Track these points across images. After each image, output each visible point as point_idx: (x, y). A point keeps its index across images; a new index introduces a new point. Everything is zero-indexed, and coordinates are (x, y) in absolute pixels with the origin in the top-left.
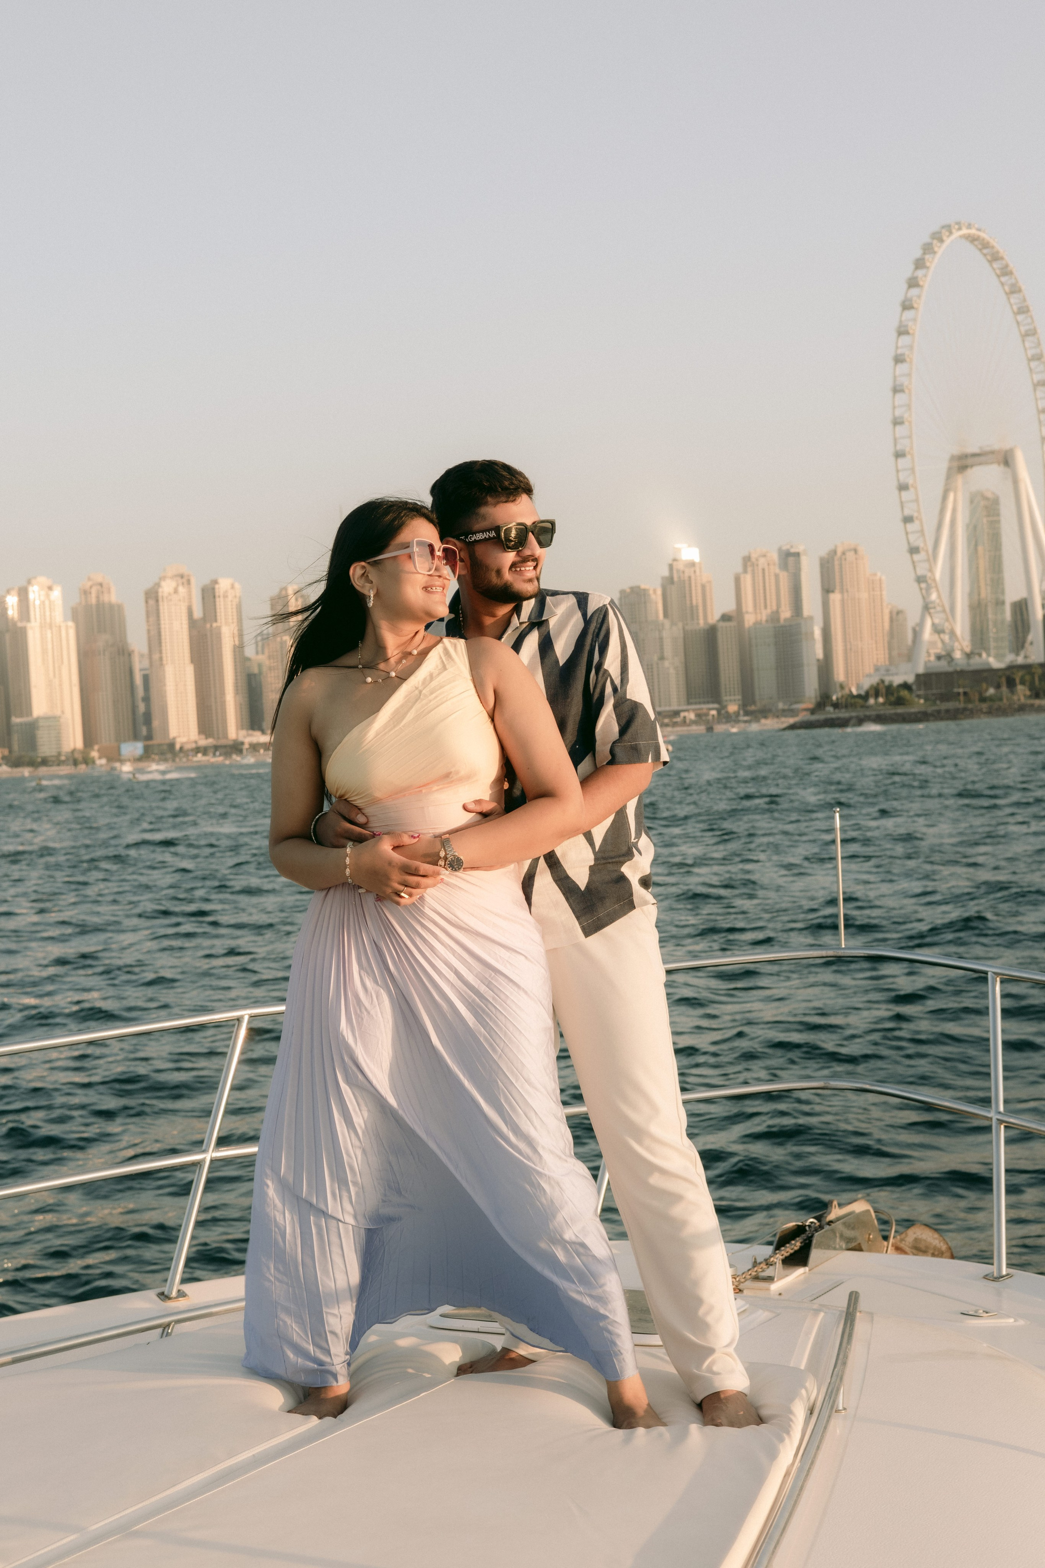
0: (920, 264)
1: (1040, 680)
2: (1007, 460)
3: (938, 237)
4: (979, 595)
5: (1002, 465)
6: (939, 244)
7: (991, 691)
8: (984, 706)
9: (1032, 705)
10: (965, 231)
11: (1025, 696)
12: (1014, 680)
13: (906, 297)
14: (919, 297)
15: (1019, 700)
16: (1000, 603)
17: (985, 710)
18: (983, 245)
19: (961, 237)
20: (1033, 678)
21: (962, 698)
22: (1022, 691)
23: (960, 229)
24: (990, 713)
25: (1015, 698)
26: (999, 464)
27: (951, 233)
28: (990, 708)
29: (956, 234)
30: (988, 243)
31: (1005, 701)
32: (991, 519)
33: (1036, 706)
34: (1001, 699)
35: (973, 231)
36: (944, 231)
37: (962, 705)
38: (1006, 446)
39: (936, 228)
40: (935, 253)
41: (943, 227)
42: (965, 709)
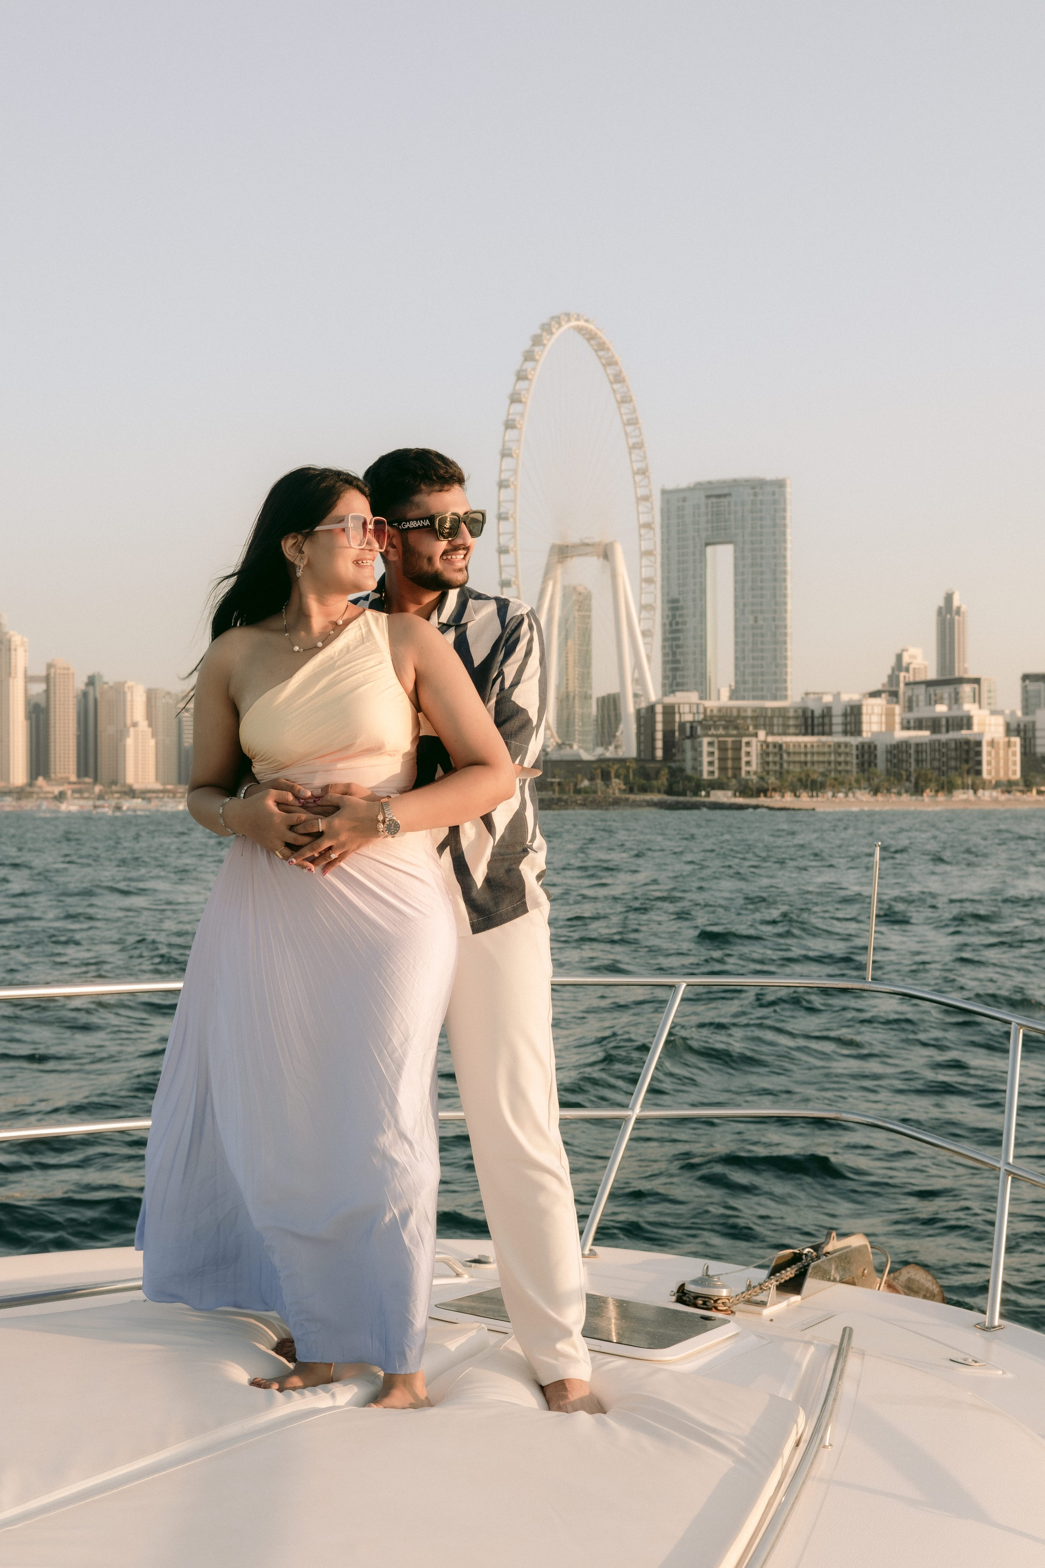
0: (529, 356)
1: (634, 774)
2: (606, 554)
3: (547, 328)
4: (567, 688)
5: (601, 559)
6: (548, 337)
7: (586, 783)
8: (579, 797)
9: (627, 800)
10: (574, 323)
11: (619, 789)
12: (609, 773)
13: (514, 389)
14: (528, 390)
15: (614, 794)
16: (587, 697)
17: (579, 802)
18: (591, 337)
19: (569, 328)
20: (628, 772)
21: (557, 788)
22: (617, 784)
23: (569, 320)
24: (584, 805)
25: (611, 791)
26: (598, 556)
27: (560, 325)
28: (585, 799)
29: (565, 326)
30: (596, 334)
31: (599, 793)
32: (583, 613)
33: (631, 800)
34: (595, 792)
35: (581, 323)
36: (553, 323)
37: (556, 796)
38: (607, 540)
39: (545, 320)
40: (544, 345)
41: (553, 318)
42: (560, 800)
